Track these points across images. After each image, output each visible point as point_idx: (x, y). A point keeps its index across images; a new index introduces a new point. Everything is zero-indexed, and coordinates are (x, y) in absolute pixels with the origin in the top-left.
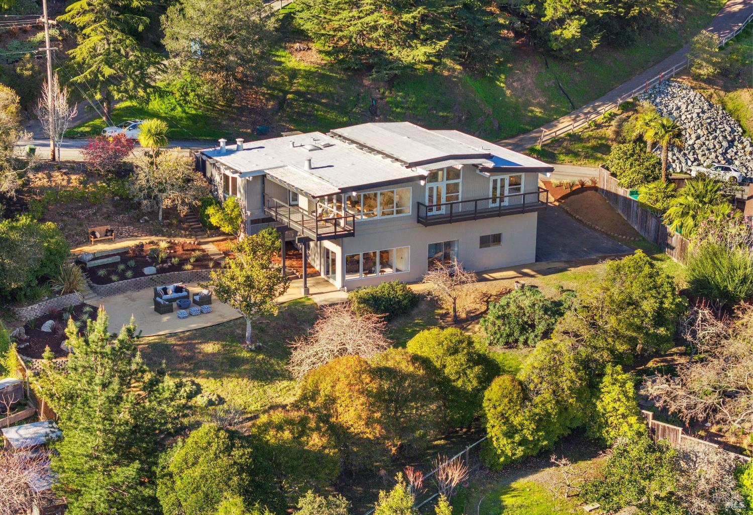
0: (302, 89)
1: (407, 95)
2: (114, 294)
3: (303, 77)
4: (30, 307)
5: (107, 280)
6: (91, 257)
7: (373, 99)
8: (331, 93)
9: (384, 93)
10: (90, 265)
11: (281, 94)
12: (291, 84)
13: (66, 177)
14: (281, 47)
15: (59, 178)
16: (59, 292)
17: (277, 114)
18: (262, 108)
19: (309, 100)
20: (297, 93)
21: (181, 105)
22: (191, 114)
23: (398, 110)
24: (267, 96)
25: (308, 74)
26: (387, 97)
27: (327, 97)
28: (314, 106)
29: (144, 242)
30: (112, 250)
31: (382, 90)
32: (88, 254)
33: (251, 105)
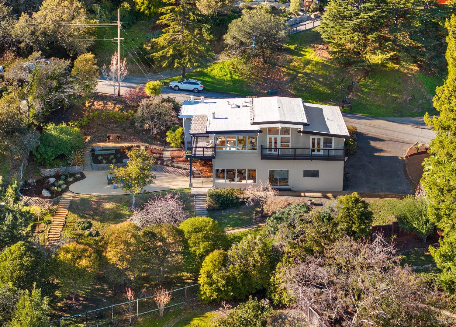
0: (309, 71)
1: (375, 82)
2: (101, 170)
3: (313, 65)
4: (48, 170)
5: (100, 162)
6: (99, 149)
7: (353, 82)
8: (326, 76)
9: (360, 79)
10: (96, 153)
11: (295, 73)
12: (304, 68)
13: (113, 106)
14: (310, 46)
15: (110, 105)
16: (69, 164)
17: (288, 84)
18: (280, 80)
19: (311, 78)
20: (306, 74)
21: (231, 73)
22: (235, 79)
23: (366, 90)
24: (285, 73)
25: (317, 63)
26: (361, 81)
27: (323, 78)
28: (313, 82)
29: (134, 145)
30: (113, 147)
31: (359, 77)
32: (99, 147)
33: (273, 78)
